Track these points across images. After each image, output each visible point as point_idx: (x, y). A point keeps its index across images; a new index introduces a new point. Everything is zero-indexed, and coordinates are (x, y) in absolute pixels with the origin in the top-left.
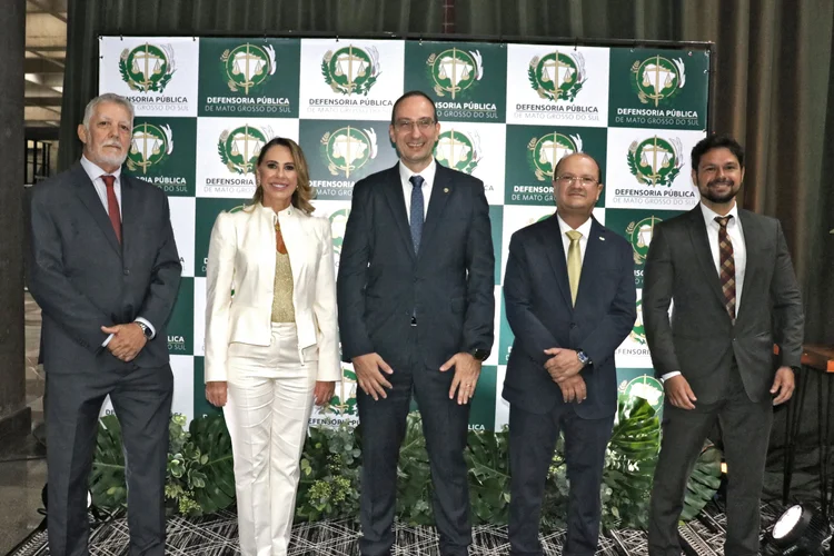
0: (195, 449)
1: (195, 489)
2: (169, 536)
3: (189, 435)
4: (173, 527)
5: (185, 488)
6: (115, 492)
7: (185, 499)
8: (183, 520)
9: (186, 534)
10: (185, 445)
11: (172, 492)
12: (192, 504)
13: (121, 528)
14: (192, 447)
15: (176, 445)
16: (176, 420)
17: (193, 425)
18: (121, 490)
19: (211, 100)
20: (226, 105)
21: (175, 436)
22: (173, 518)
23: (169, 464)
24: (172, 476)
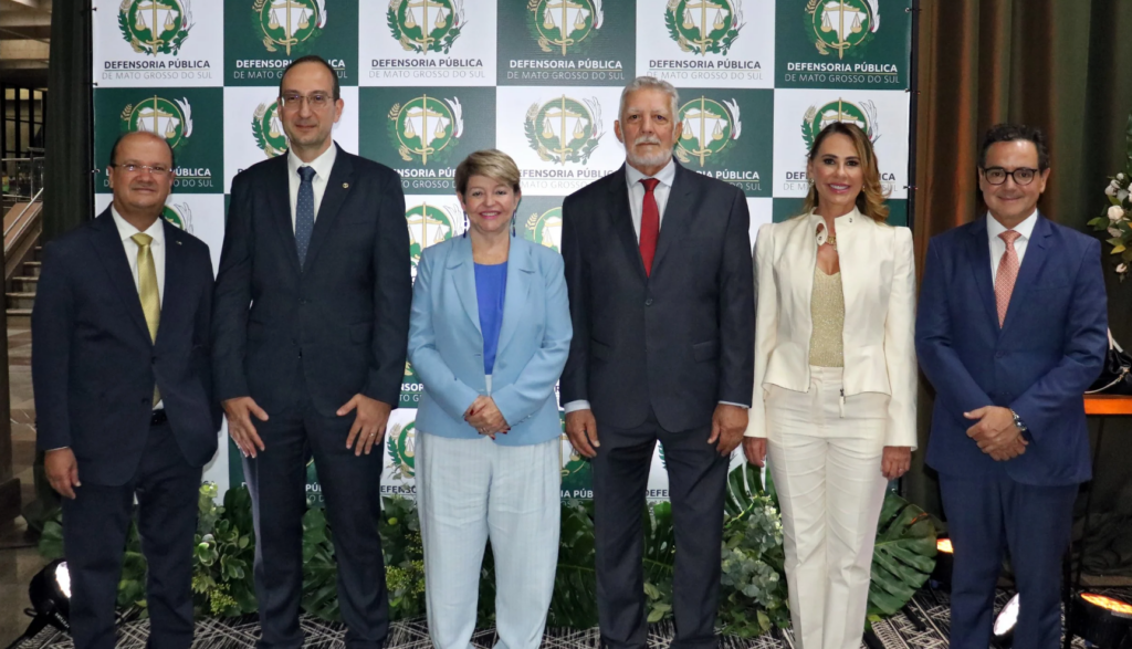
0: (231, 528)
1: (232, 581)
2: (196, 641)
3: (222, 510)
4: (202, 630)
5: (218, 580)
6: (127, 587)
7: (217, 594)
8: (216, 621)
9: (218, 639)
10: (217, 523)
11: (201, 585)
12: (227, 601)
13: (134, 633)
14: (227, 526)
15: (206, 523)
16: (204, 490)
17: (229, 495)
18: (134, 584)
19: (241, 64)
20: (261, 70)
21: (203, 511)
22: (203, 619)
23: (196, 549)
24: (201, 564)
